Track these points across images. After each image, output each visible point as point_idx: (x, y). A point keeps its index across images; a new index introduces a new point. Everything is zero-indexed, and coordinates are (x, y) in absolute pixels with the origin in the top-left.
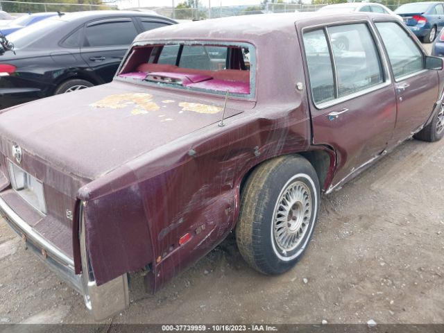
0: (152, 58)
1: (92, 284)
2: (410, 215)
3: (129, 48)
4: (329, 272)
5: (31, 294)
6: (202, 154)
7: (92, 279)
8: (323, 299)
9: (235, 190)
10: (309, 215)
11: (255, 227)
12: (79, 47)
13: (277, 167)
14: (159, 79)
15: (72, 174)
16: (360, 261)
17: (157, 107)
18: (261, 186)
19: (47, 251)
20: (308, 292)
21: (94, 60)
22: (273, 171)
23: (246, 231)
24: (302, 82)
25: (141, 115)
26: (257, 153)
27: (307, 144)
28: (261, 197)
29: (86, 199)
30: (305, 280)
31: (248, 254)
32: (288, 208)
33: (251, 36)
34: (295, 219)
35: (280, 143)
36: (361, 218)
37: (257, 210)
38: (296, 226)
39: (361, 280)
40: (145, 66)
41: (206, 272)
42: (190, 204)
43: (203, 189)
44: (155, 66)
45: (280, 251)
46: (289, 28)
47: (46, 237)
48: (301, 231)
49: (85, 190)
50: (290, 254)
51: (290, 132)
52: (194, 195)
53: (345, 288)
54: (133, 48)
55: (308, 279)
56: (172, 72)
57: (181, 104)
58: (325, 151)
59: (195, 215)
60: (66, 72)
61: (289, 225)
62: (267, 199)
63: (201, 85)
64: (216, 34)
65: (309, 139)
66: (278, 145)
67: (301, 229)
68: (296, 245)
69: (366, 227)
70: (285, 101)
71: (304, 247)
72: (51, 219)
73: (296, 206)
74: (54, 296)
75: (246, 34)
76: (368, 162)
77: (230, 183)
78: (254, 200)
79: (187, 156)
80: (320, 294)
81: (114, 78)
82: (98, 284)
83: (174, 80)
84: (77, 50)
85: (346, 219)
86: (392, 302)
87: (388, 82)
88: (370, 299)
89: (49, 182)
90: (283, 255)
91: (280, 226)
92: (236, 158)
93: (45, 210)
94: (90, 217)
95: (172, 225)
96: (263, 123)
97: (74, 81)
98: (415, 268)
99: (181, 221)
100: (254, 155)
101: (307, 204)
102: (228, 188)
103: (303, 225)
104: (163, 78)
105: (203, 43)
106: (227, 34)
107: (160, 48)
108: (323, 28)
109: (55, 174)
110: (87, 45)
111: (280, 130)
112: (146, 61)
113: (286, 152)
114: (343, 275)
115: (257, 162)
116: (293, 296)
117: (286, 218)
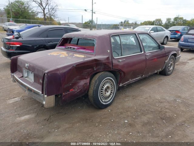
0: (68, 42)
1: (46, 96)
2: (150, 96)
3: (61, 39)
4: (118, 109)
5: (25, 110)
6: (78, 67)
7: (46, 95)
8: (114, 115)
9: (88, 80)
10: (113, 91)
11: (93, 91)
12: (45, 37)
13: (101, 74)
14: (69, 48)
15: (43, 70)
16: (129, 107)
17: (67, 55)
18: (96, 79)
19: (34, 90)
20: (110, 114)
21: (49, 42)
22: (100, 75)
23: (91, 92)
24: (109, 50)
25: (62, 57)
26: (95, 69)
27: (111, 68)
28: (96, 82)
29: (47, 73)
30: (110, 111)
31: (91, 99)
32: (105, 87)
33: (96, 37)
34: (108, 92)
35: (102, 67)
36: (133, 96)
37: (94, 86)
38: (108, 94)
39: (127, 111)
40: (66, 44)
41: (79, 107)
42: (74, 80)
43: (78, 77)
44: (69, 44)
45: (102, 100)
46: (107, 35)
47: (34, 87)
48: (110, 96)
49: (46, 71)
50: (105, 102)
51: (105, 64)
52: (75, 78)
53: (121, 113)
54: (62, 38)
55: (111, 111)
56: (74, 46)
57: (74, 55)
58: (118, 71)
59: (74, 84)
60: (39, 46)
61: (106, 93)
62: (97, 83)
63: (81, 50)
64: (86, 36)
65: (112, 67)
66: (102, 68)
67: (109, 95)
68: (108, 100)
69: (134, 99)
70: (104, 55)
71: (111, 101)
72: (35, 83)
73: (108, 87)
74: (32, 111)
75: (94, 36)
76: (137, 78)
77: (86, 77)
78: (94, 83)
79: (73, 67)
80: (113, 114)
81: (56, 47)
82: (47, 96)
83: (74, 48)
84: (44, 39)
85: (128, 96)
86: (134, 117)
87: (143, 52)
88: (128, 116)
89: (36, 73)
90: (103, 102)
91: (102, 92)
92: (88, 70)
93: (33, 81)
94: (47, 78)
95: (68, 85)
96: (96, 60)
97: (42, 49)
98: (145, 109)
99: (71, 84)
100: (94, 70)
101: (112, 88)
102: (85, 78)
103: (111, 94)
104: (71, 48)
105: (83, 38)
106: (89, 36)
107: (71, 39)
108: (119, 35)
109: (38, 70)
110: (47, 37)
111: (101, 63)
112: (67, 43)
113: (105, 70)
114: (122, 110)
115: (95, 72)
116: (104, 114)
117: (104, 90)
